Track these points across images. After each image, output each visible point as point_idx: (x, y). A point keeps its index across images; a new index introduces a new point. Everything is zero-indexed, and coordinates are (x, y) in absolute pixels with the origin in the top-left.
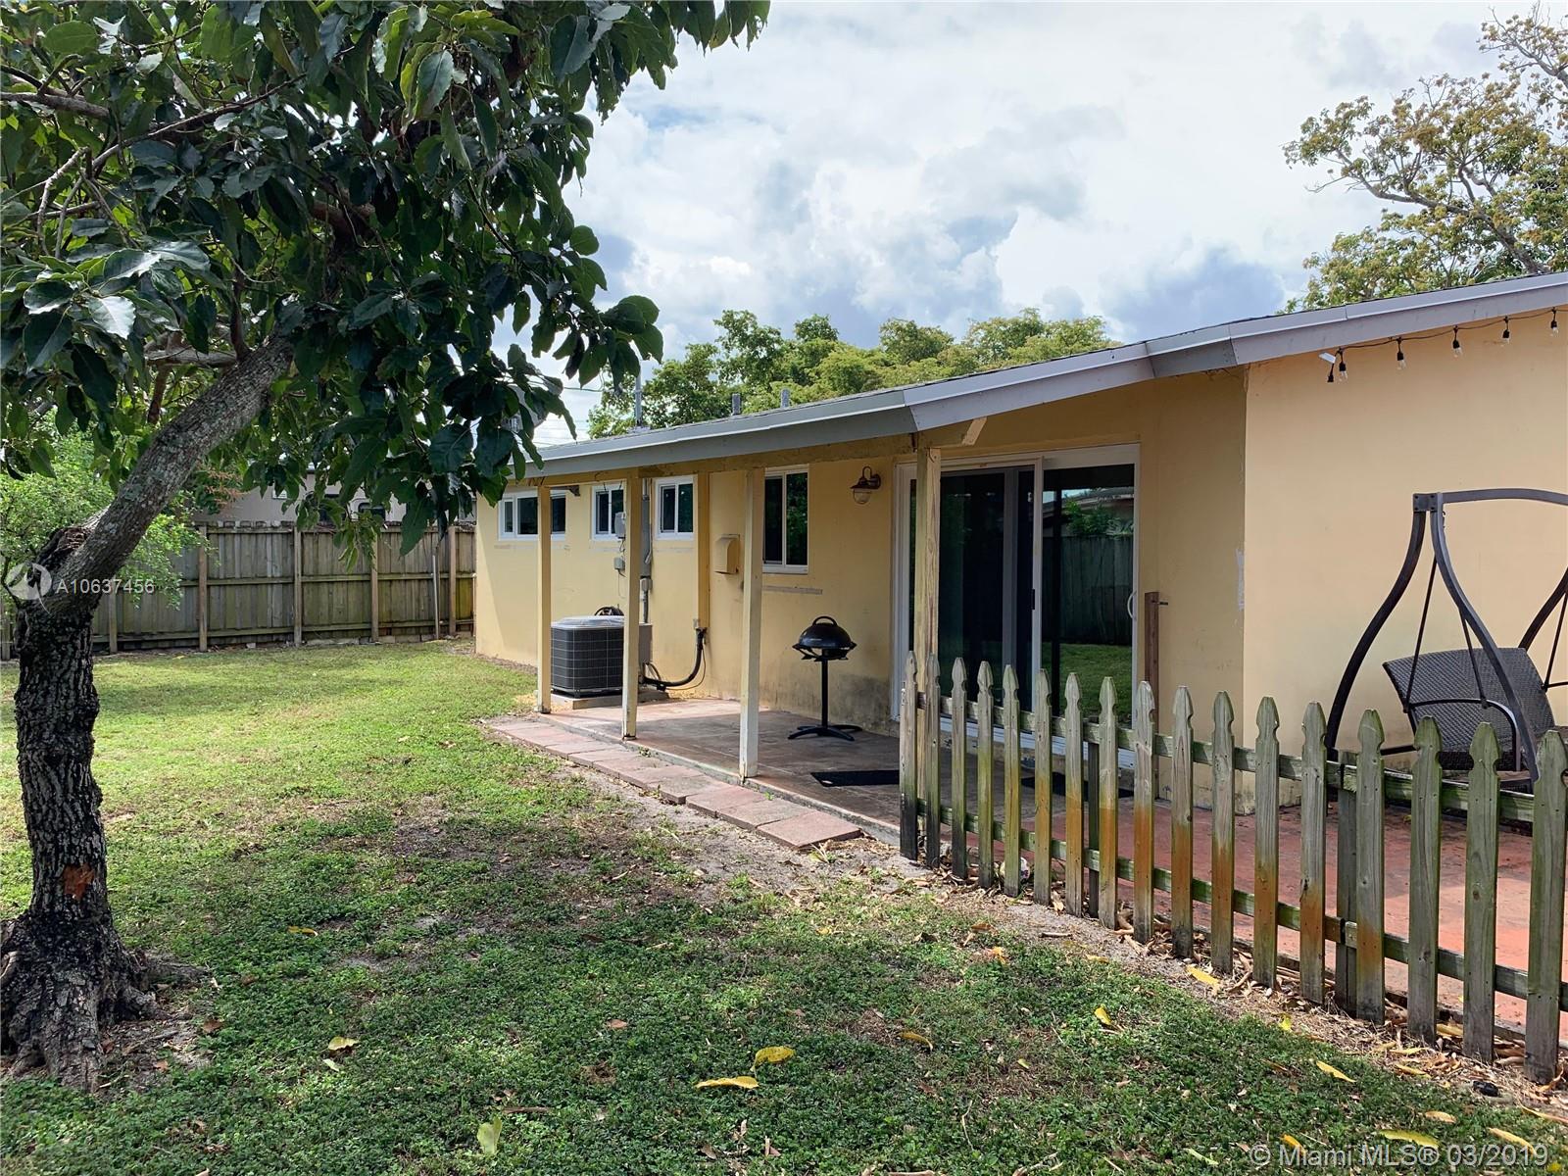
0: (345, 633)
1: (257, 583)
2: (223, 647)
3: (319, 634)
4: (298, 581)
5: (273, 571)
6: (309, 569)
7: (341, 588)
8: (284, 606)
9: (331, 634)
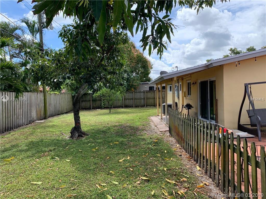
0: (152, 106)
1: (141, 99)
2: (136, 107)
3: (149, 106)
4: (145, 98)
5: (142, 97)
6: (147, 97)
7: (151, 99)
8: (144, 102)
9: (150, 106)
